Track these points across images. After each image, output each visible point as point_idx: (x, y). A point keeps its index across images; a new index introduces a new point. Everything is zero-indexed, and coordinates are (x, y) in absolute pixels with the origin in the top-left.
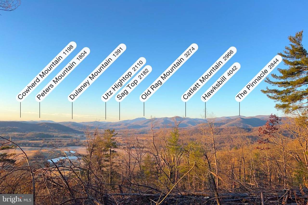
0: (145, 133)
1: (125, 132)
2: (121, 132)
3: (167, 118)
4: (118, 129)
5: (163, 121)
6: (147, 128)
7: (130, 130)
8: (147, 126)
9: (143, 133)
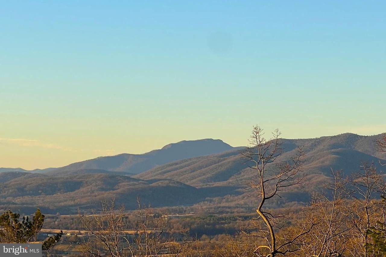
0: (221, 231)
1: (106, 225)
2: (79, 224)
3: (351, 138)
4: (65, 210)
5: (329, 159)
6: (232, 204)
7: (133, 215)
8: (232, 191)
9: (212, 232)
